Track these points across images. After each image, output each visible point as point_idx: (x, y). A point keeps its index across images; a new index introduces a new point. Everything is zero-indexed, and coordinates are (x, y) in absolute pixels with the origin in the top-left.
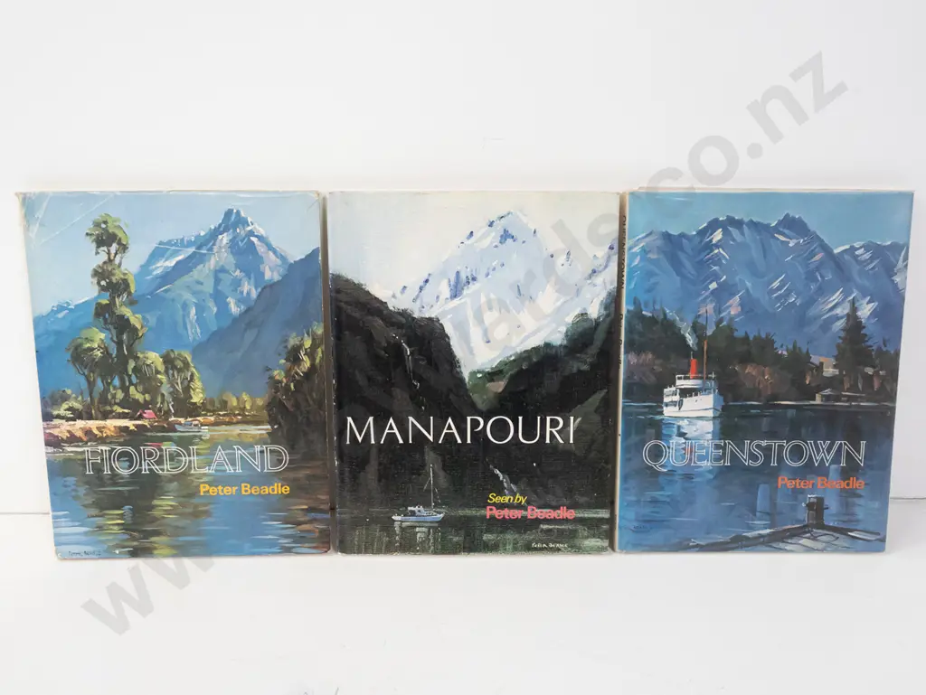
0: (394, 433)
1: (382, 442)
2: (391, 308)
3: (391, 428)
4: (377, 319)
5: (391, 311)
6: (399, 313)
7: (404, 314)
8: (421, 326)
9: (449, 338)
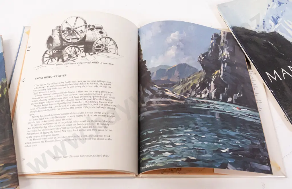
0: (287, 74)
1: (284, 78)
2: (258, 32)
3: (284, 72)
4: (255, 37)
5: (258, 33)
6: (261, 33)
7: (263, 33)
8: (271, 35)
9: (283, 36)
